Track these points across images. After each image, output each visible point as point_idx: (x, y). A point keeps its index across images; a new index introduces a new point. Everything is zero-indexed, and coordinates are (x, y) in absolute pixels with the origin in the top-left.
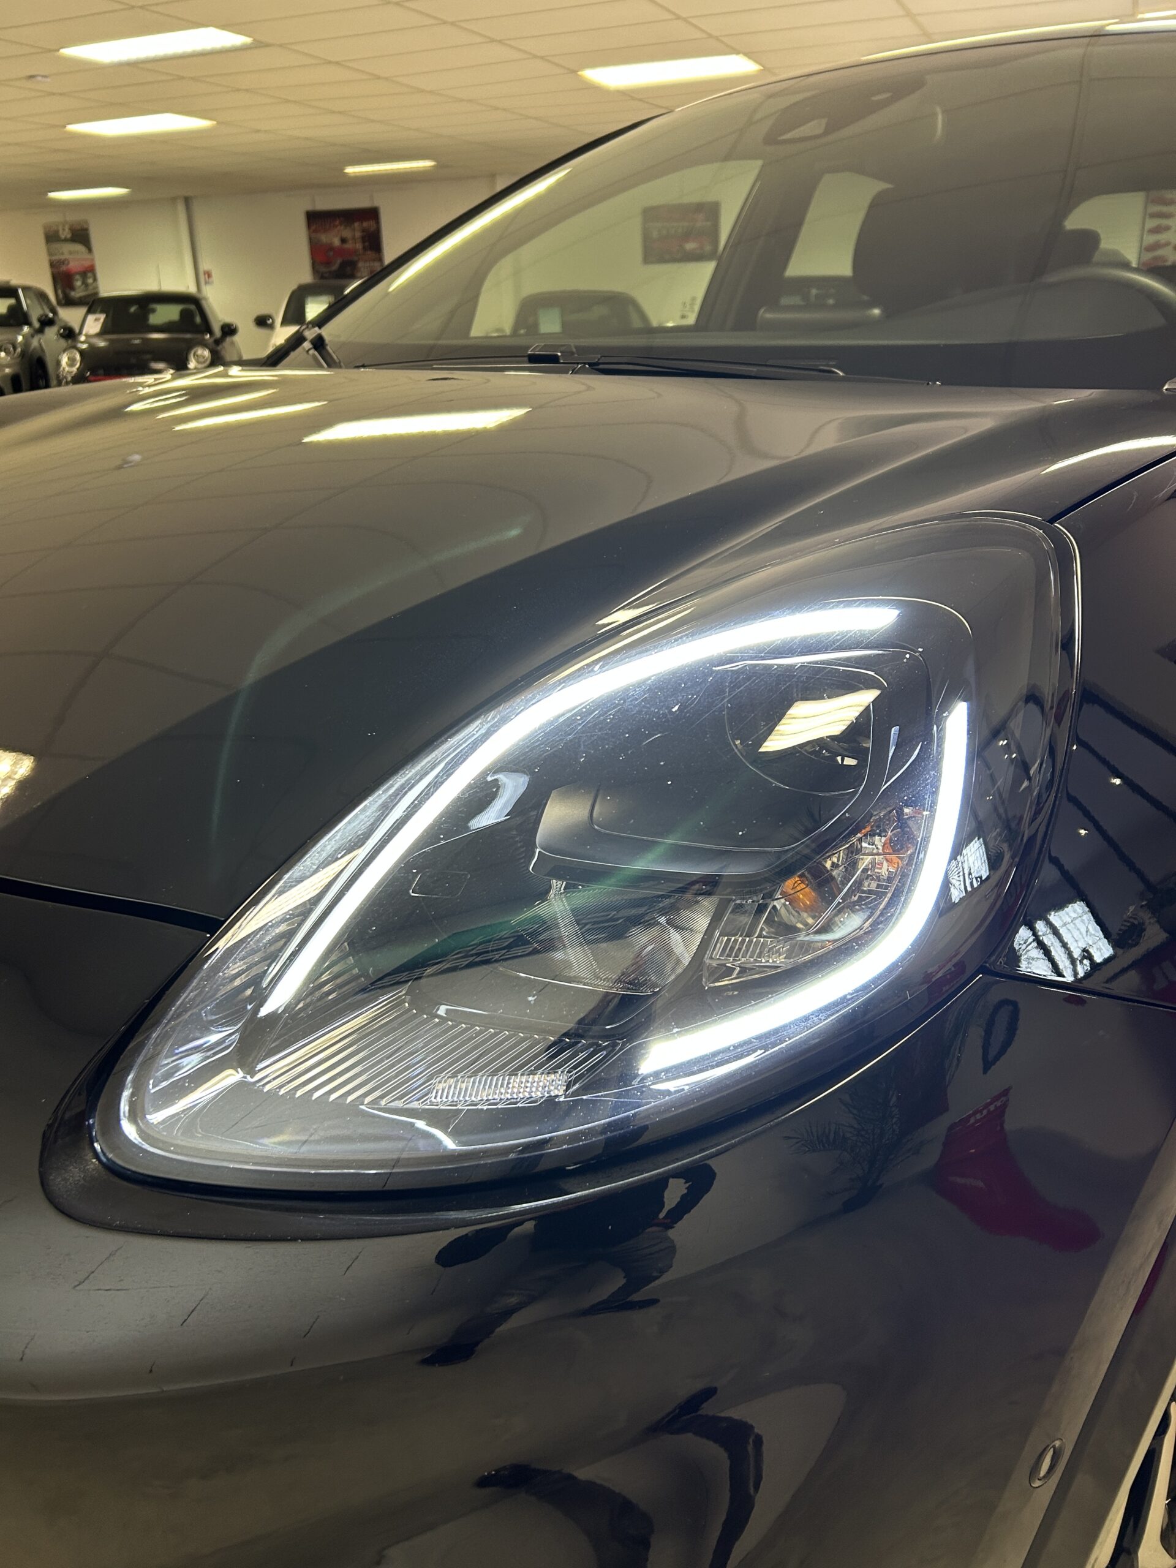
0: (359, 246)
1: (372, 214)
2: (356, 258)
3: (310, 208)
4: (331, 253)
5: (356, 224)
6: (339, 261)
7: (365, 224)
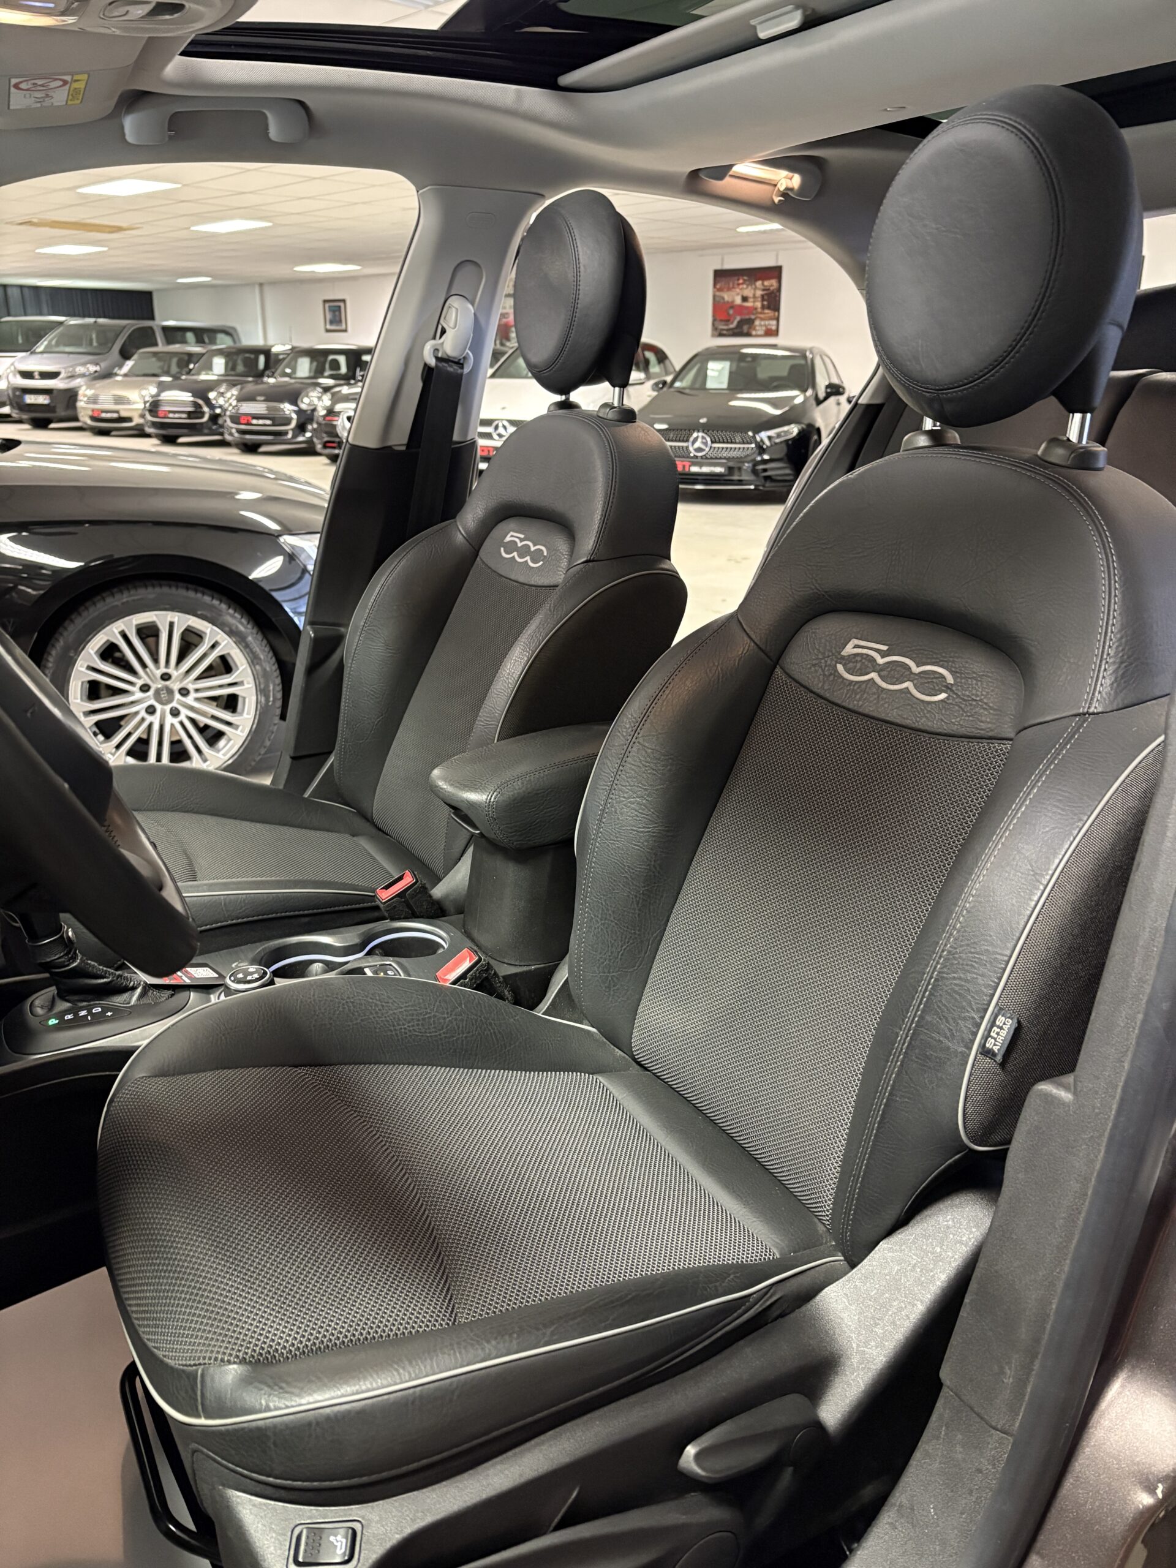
0: (759, 305)
1: (776, 272)
2: (753, 317)
3: (719, 267)
4: (731, 312)
5: (759, 283)
6: (738, 318)
7: (766, 283)
